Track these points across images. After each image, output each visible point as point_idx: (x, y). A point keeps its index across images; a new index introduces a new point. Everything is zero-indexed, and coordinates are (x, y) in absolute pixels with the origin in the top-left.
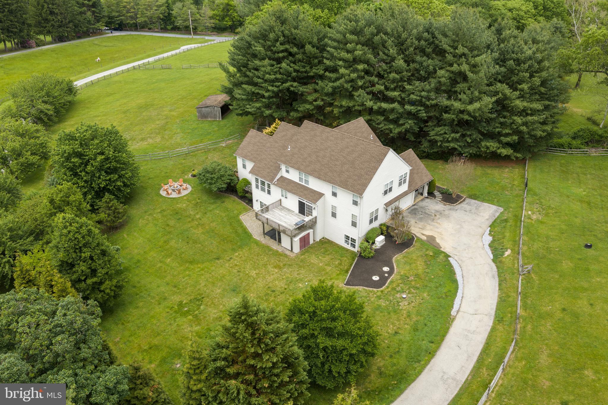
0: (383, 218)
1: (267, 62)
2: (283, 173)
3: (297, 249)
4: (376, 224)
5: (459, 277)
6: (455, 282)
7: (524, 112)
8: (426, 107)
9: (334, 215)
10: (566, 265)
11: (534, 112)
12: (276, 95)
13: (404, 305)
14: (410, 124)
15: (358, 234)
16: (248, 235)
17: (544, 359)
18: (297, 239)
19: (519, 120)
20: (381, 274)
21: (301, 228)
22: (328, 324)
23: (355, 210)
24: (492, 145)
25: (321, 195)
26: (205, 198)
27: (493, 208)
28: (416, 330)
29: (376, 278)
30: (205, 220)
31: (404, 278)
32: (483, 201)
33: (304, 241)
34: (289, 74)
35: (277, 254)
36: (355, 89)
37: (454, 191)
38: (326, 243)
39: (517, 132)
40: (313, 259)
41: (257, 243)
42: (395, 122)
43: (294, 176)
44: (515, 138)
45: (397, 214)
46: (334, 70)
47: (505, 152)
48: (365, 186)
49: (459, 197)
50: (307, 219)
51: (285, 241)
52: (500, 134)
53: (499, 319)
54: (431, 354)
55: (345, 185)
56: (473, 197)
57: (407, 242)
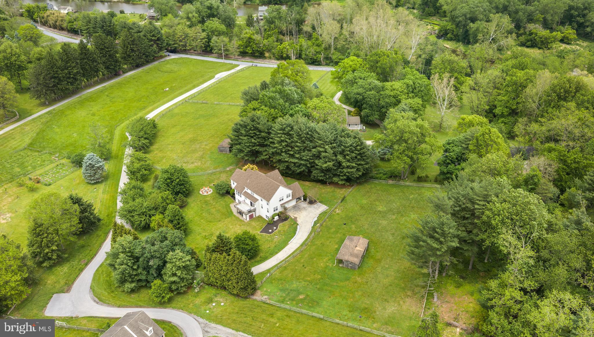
0: (280, 209)
1: (246, 138)
2: (246, 190)
3: (248, 219)
4: (277, 212)
5: (297, 232)
6: (295, 233)
7: (348, 167)
8: (310, 163)
9: (262, 207)
10: (333, 230)
11: (353, 167)
12: (250, 152)
13: (275, 240)
14: (303, 168)
15: (270, 215)
16: (231, 212)
17: (306, 256)
18: (248, 216)
19: (346, 171)
20: (273, 230)
21: (250, 212)
22: (244, 242)
23: (268, 206)
24: (336, 180)
25: (258, 200)
26: (217, 195)
27: (326, 207)
28: (275, 247)
29: (270, 231)
30: (216, 206)
31: (280, 231)
32: (323, 204)
33: (251, 217)
34: (255, 143)
35: (241, 220)
36: (282, 152)
37: (314, 198)
38: (260, 217)
39: (345, 175)
40: (253, 223)
41: (235, 216)
42: (299, 166)
43: (249, 191)
44: (345, 177)
45: (285, 209)
46: (273, 143)
47: (340, 183)
48: (270, 199)
49: (315, 201)
50: (252, 208)
51: (244, 216)
52: (339, 175)
53: (301, 245)
54: (277, 253)
55: (264, 198)
56: (321, 202)
57: (286, 218)
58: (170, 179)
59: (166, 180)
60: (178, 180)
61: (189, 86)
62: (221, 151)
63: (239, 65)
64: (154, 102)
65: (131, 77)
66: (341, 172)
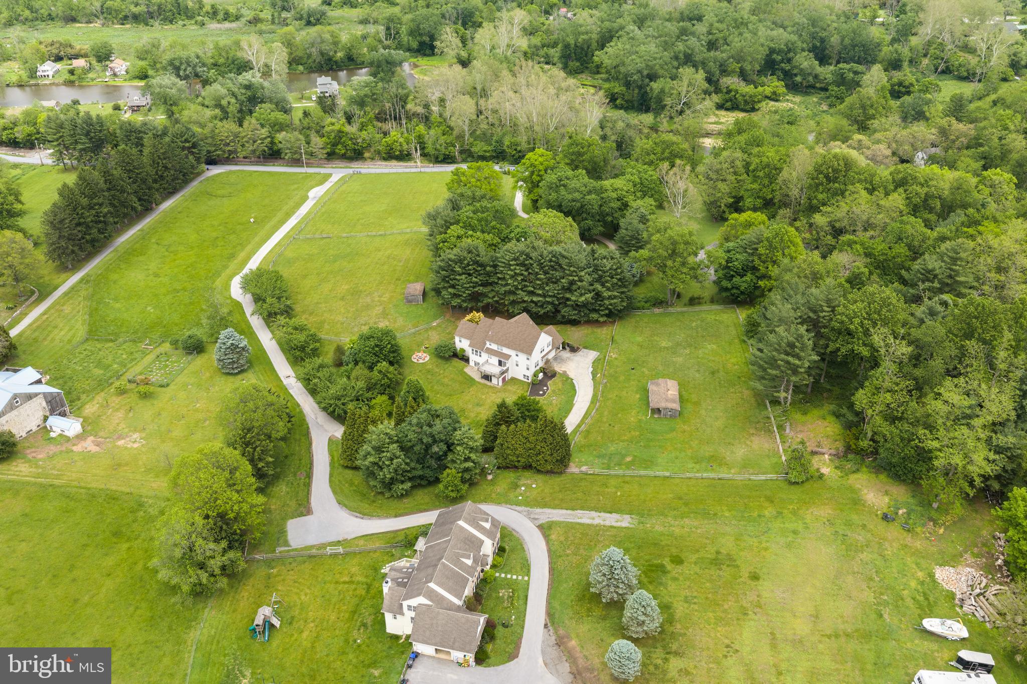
0: (541, 364)
1: (464, 277)
2: (488, 345)
3: (500, 384)
4: (538, 368)
5: (577, 387)
6: (575, 390)
7: (610, 298)
8: (558, 299)
9: (517, 365)
10: (622, 378)
11: (615, 297)
12: (470, 295)
13: (554, 402)
14: (550, 307)
15: (530, 374)
16: (473, 380)
17: (606, 413)
18: (500, 379)
19: (607, 302)
20: (543, 391)
21: (503, 373)
23: (528, 362)
24: (595, 316)
25: (509, 356)
26: (440, 361)
27: (596, 352)
28: (560, 410)
29: (541, 392)
30: (446, 374)
31: (554, 391)
32: (591, 349)
33: (504, 379)
34: (477, 283)
35: (490, 387)
36: (517, 289)
37: (575, 346)
38: (513, 379)
39: (607, 308)
40: (509, 388)
41: (479, 383)
42: (542, 306)
43: (494, 347)
44: (607, 312)
45: (547, 361)
46: (504, 279)
47: (601, 319)
48: (532, 351)
49: (578, 348)
50: (505, 368)
51: (494, 381)
52: (599, 310)
53: (592, 402)
54: (566, 417)
55: (522, 351)
56: (585, 348)
57: (554, 375)
58: (377, 346)
59: (373, 348)
60: (389, 346)
61: (280, 215)
62: (409, 301)
63: (330, 175)
64: (243, 246)
65: (172, 209)
66: (600, 305)
